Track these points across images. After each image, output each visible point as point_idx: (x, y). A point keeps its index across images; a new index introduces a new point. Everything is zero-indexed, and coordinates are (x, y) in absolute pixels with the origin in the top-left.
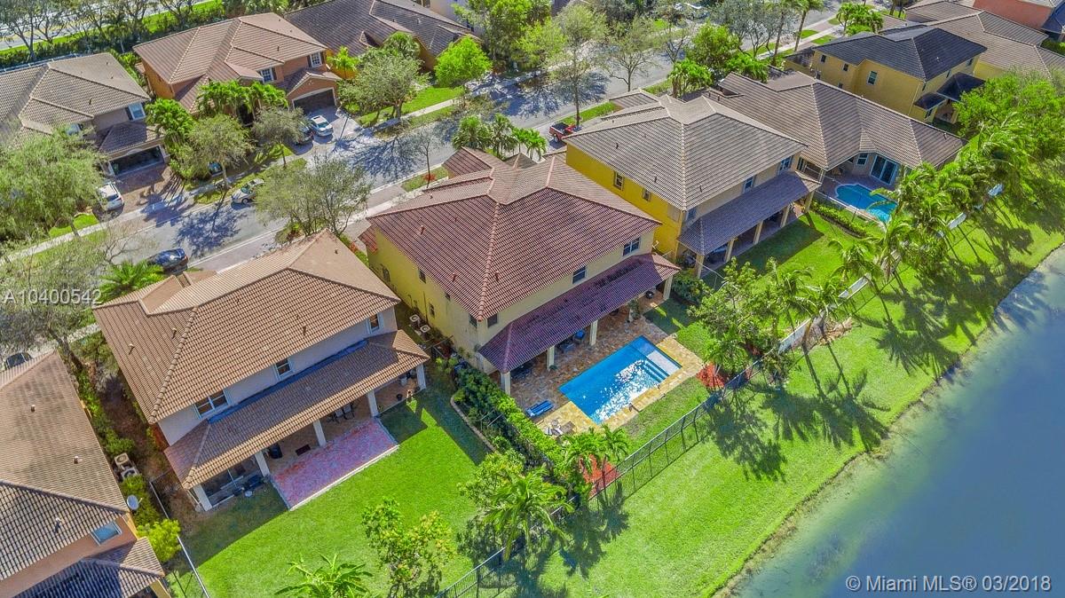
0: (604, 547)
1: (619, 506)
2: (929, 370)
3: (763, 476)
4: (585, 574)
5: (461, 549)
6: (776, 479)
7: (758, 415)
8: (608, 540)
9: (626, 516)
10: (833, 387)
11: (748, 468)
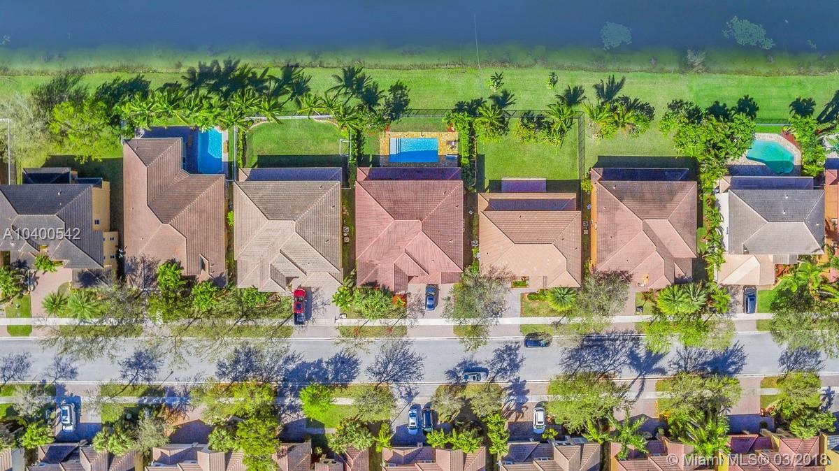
0: (470, 102)
1: (456, 109)
2: (301, 73)
3: (404, 86)
4: (482, 98)
5: (508, 131)
6: (401, 83)
7: (384, 104)
8: (468, 103)
9: (456, 105)
10: (346, 93)
11: (406, 92)
